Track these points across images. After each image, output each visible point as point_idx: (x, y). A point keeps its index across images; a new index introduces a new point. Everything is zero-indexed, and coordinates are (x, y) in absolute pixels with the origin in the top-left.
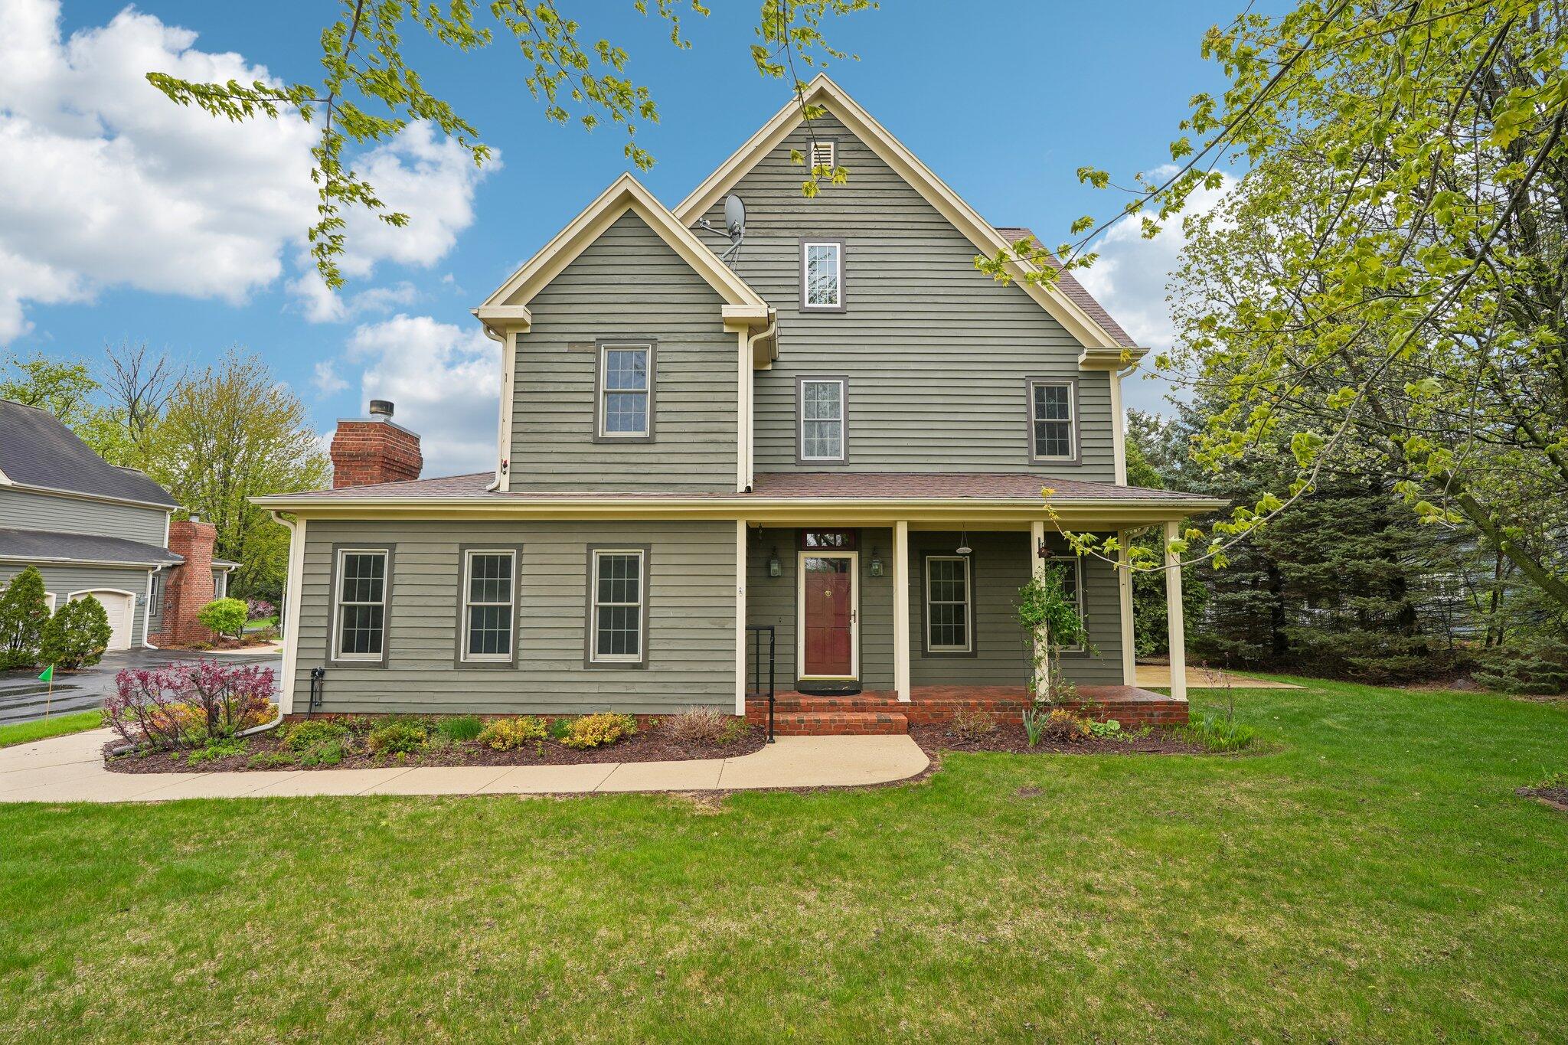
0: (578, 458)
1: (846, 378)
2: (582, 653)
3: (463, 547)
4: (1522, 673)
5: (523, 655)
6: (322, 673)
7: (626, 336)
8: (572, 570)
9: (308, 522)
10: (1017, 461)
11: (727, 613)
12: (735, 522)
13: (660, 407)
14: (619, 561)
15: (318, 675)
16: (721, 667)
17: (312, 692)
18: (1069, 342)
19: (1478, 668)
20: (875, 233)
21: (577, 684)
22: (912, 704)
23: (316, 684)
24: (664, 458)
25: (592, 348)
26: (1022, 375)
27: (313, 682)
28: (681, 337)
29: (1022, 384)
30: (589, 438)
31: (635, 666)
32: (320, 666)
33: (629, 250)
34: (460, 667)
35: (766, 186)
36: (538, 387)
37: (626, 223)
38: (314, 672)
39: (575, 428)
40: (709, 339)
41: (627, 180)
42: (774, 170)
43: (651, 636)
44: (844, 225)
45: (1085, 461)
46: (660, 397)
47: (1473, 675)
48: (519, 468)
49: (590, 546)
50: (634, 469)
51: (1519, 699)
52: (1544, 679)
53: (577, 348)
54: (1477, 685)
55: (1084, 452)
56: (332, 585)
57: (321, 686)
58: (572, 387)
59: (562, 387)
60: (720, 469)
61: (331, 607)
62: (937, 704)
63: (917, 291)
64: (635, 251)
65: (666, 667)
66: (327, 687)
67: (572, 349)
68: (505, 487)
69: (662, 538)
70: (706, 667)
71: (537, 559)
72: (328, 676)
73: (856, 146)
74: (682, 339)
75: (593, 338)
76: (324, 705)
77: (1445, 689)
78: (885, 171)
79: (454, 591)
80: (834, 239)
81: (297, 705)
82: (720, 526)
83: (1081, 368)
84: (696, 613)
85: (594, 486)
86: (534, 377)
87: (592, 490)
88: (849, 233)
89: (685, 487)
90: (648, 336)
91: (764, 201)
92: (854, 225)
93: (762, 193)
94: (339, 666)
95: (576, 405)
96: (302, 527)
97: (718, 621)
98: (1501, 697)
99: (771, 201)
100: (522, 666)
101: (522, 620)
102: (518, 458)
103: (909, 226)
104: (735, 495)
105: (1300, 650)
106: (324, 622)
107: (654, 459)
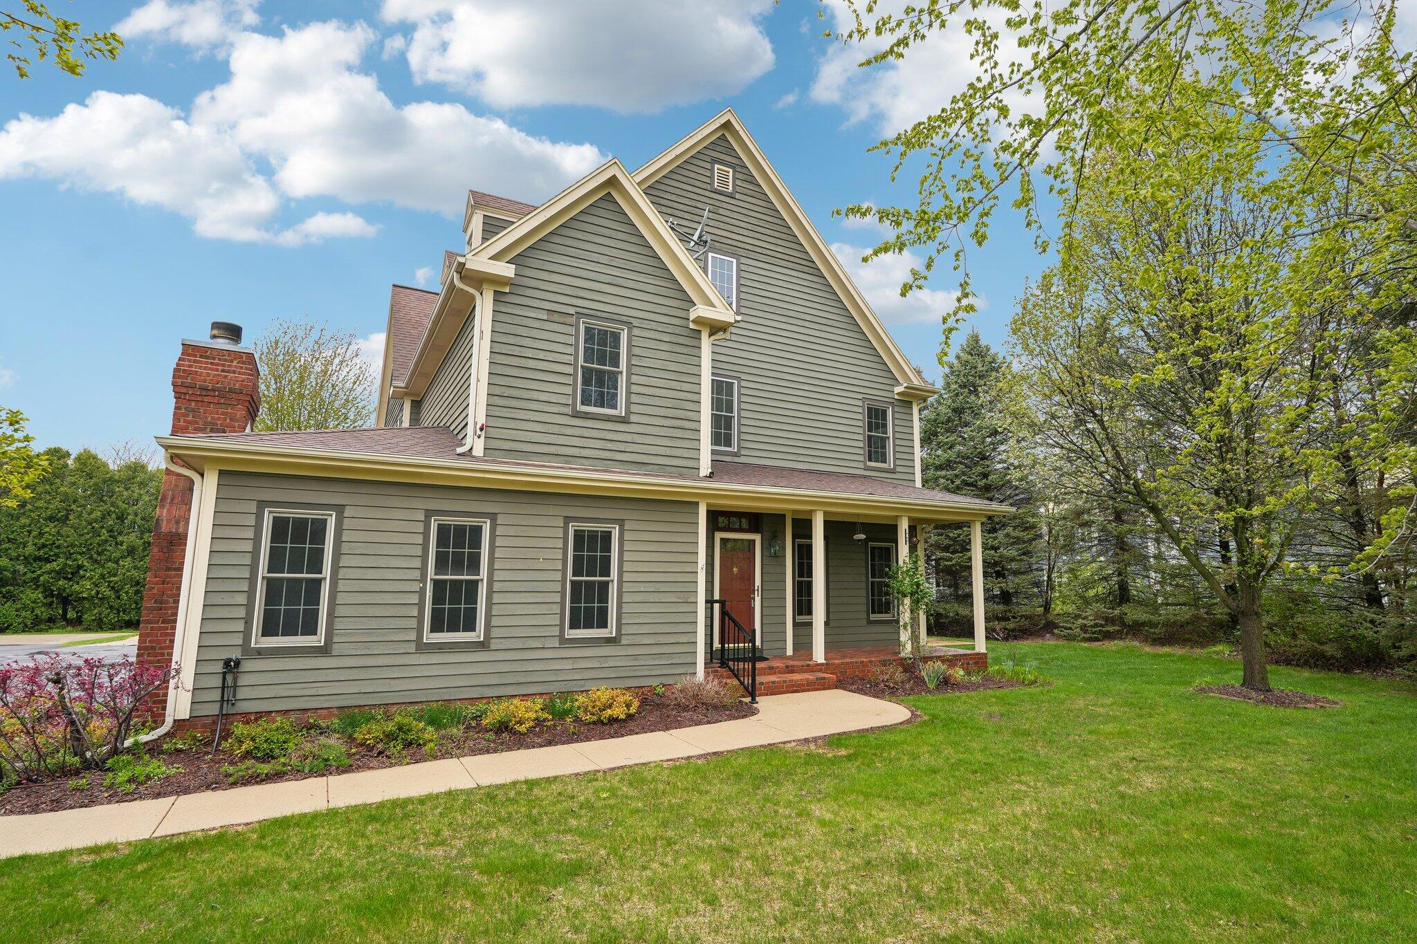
0: (556, 429)
1: (738, 379)
2: (558, 628)
3: (429, 514)
4: (1084, 628)
5: (495, 633)
6: (238, 663)
7: (603, 315)
8: (549, 543)
9: (221, 473)
10: (855, 465)
11: (689, 587)
12: (697, 503)
13: (634, 388)
14: (593, 535)
15: (231, 667)
16: (684, 639)
17: (223, 688)
18: (888, 375)
19: (1057, 627)
20: (762, 258)
21: (551, 662)
22: (827, 664)
23: (229, 678)
24: (638, 439)
25: (573, 320)
26: (860, 396)
27: (224, 674)
28: (653, 325)
29: (860, 403)
30: (569, 410)
31: (609, 641)
32: (235, 654)
33: (606, 232)
34: (422, 647)
35: (678, 192)
36: (517, 351)
37: (605, 205)
38: (227, 663)
39: (554, 398)
40: (677, 332)
41: (615, 166)
42: (684, 179)
43: (624, 611)
44: (740, 244)
45: (899, 469)
46: (634, 379)
47: (1056, 631)
48: (493, 432)
49: (567, 520)
50: (609, 446)
51: (1084, 644)
52: (1094, 633)
53: (556, 317)
54: (1058, 637)
55: (898, 462)
56: (255, 553)
57: (235, 679)
58: (550, 357)
59: (541, 355)
60: (686, 454)
61: (252, 580)
62: (843, 663)
63: (791, 313)
64: (613, 234)
65: (637, 640)
66: (244, 680)
67: (551, 318)
68: (479, 451)
69: (635, 515)
70: (671, 639)
71: (512, 531)
72: (247, 666)
73: (749, 178)
74: (654, 328)
75: (572, 311)
76: (239, 704)
77: (1040, 641)
78: (769, 205)
79: (417, 563)
80: (732, 255)
81: (196, 706)
82: (683, 505)
83: (896, 397)
84: (663, 588)
85: (573, 459)
86: (512, 340)
87: (569, 463)
88: (742, 252)
89: (657, 467)
90: (625, 319)
91: (675, 205)
92: (747, 247)
93: (673, 198)
94: (261, 653)
95: (554, 375)
96: (211, 480)
97: (682, 595)
98: (1074, 644)
99: (681, 207)
100: (494, 644)
101: (495, 595)
102: (492, 422)
103: (787, 258)
104: (698, 479)
105: (947, 621)
106: (242, 599)
107: (628, 438)
